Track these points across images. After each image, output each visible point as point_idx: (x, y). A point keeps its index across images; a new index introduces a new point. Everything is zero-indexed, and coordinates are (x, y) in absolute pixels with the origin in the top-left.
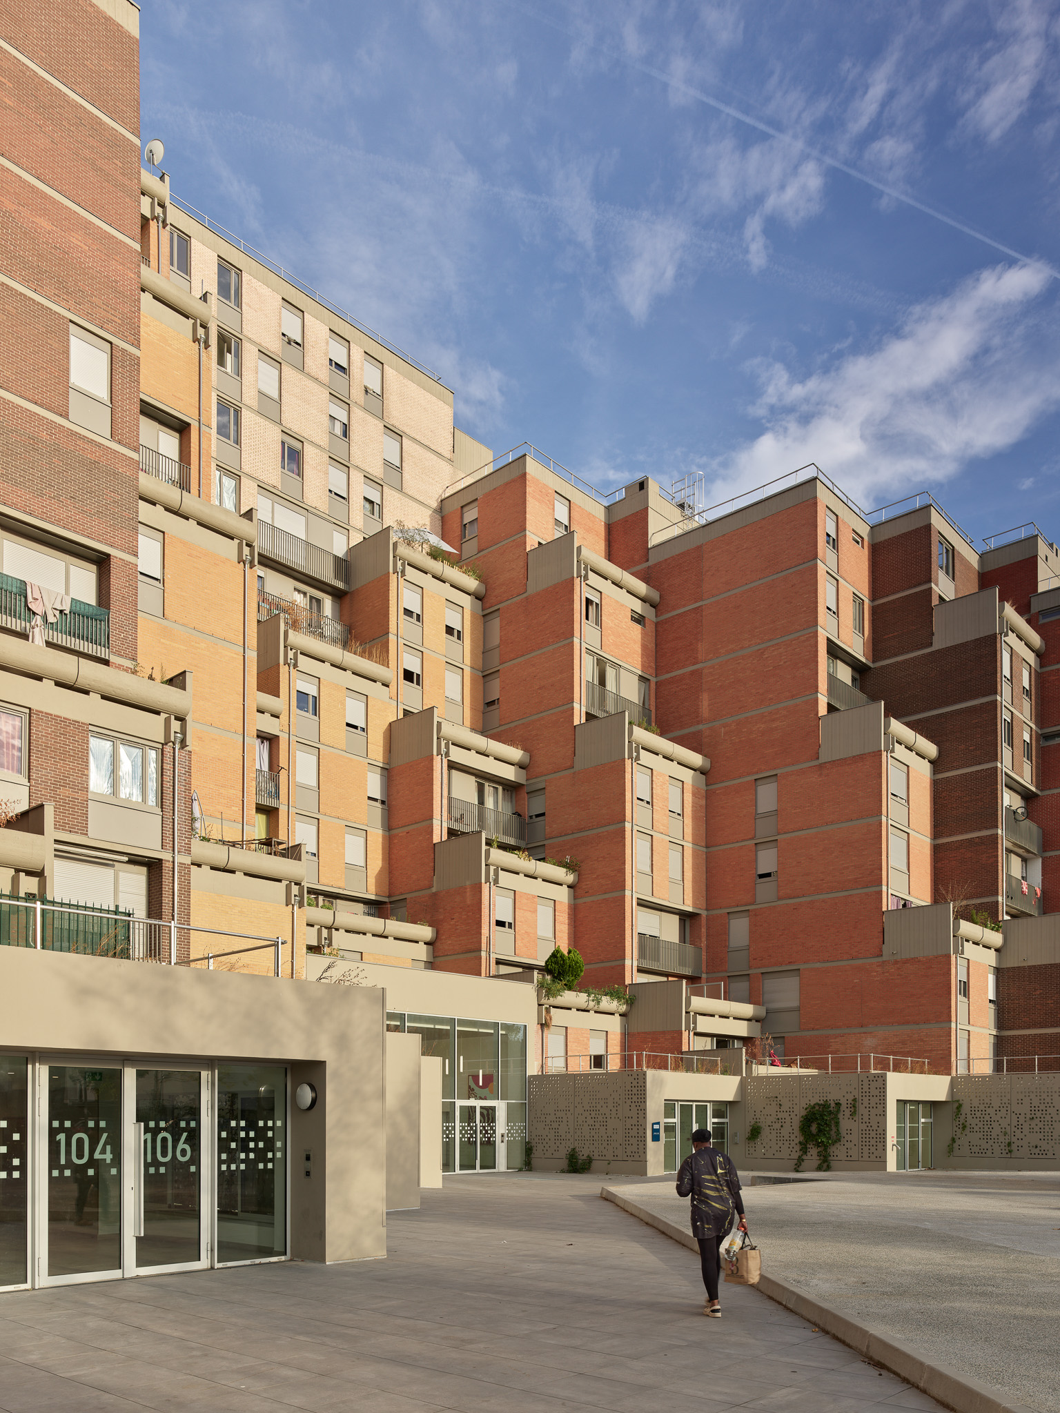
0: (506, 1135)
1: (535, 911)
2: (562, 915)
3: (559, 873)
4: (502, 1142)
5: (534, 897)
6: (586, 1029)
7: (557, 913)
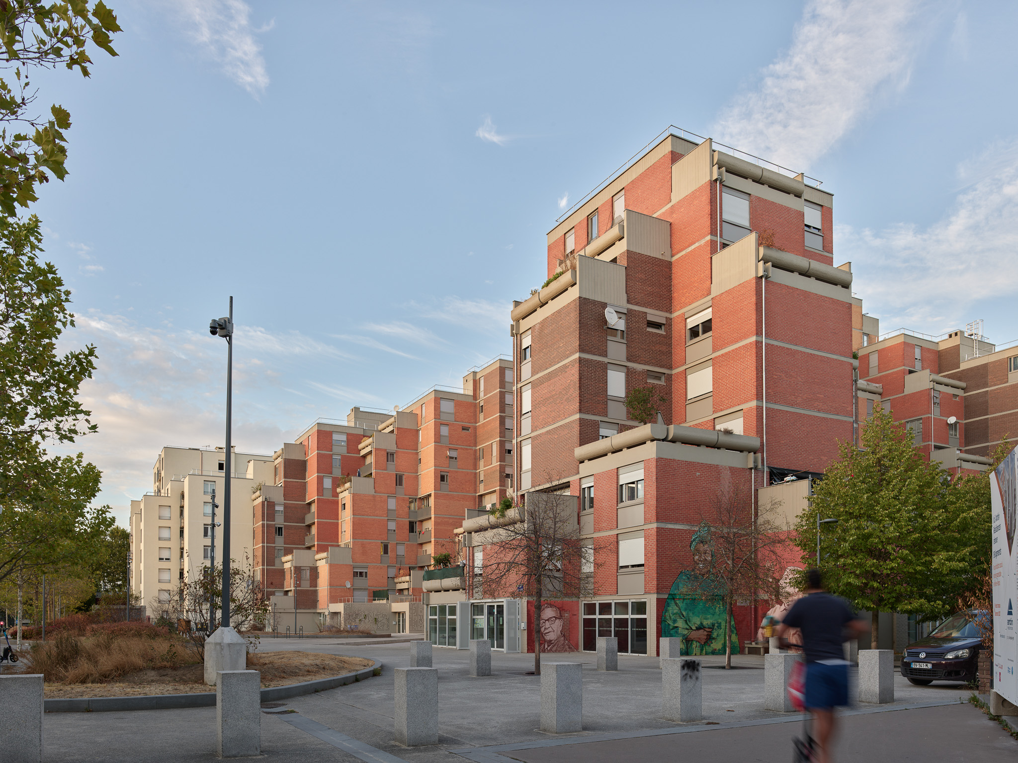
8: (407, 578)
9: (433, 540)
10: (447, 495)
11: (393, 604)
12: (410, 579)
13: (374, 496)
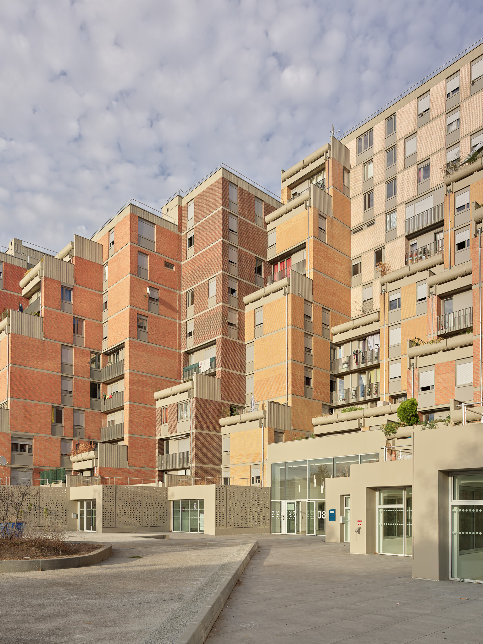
8: (92, 454)
9: (126, 404)
10: (146, 346)
11: (72, 489)
12: (96, 454)
13: (42, 342)
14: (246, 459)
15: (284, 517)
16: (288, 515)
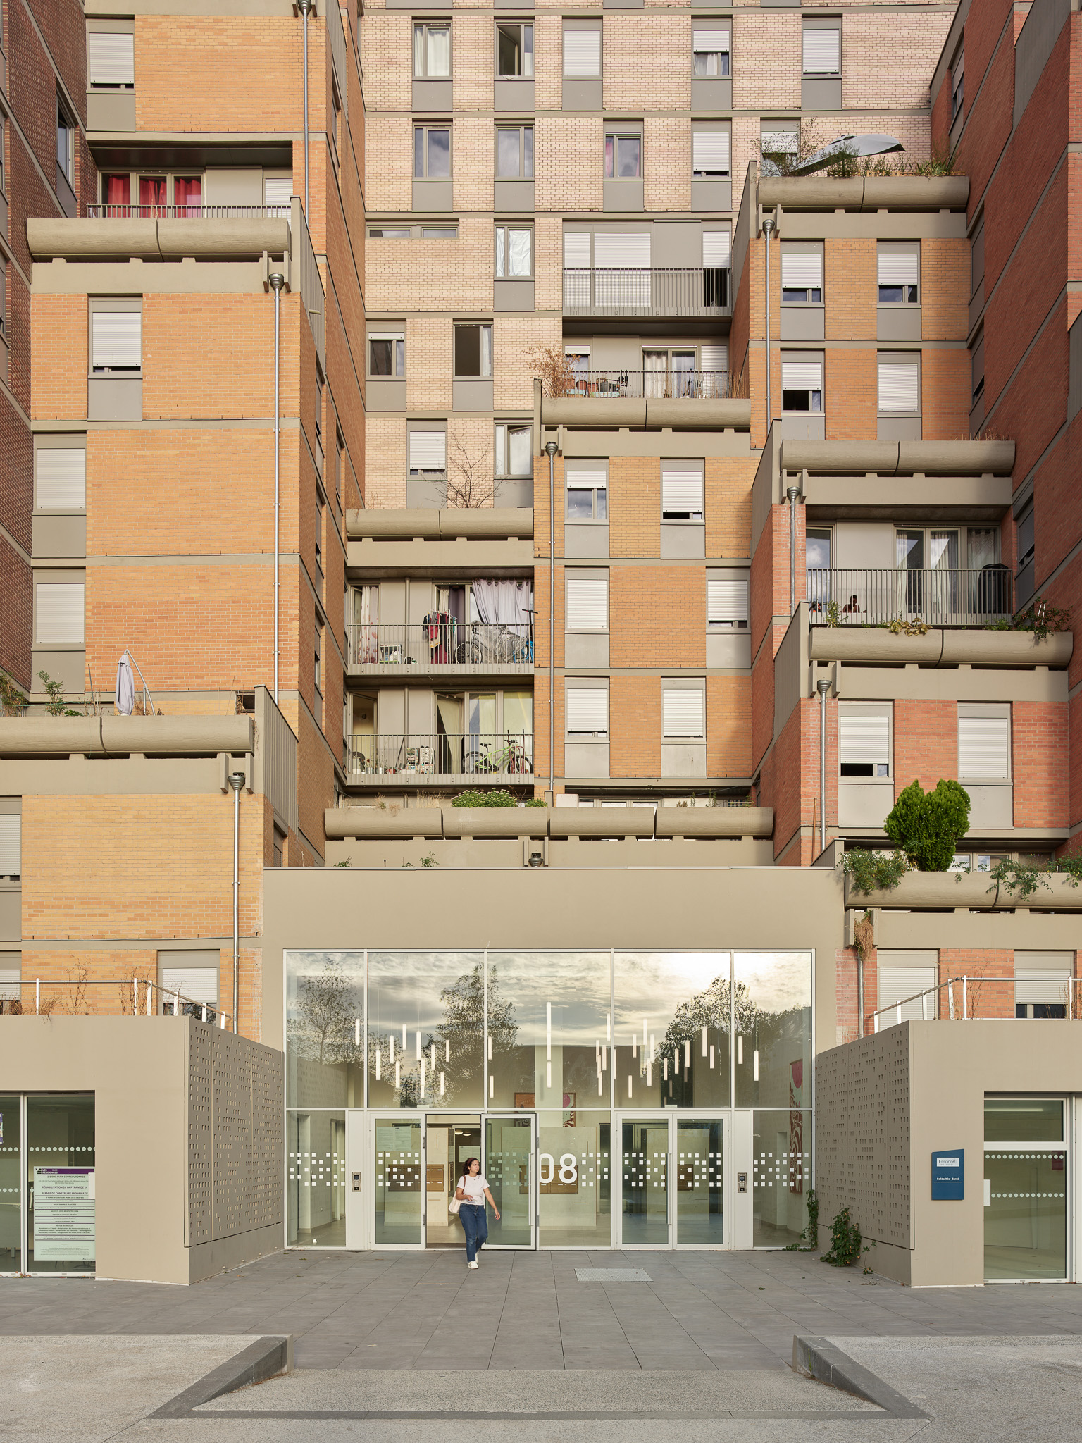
0: (750, 1178)
1: (953, 731)
2: (1032, 728)
3: (1019, 643)
4: (742, 1190)
5: (947, 704)
6: (1003, 951)
7: (1015, 728)
14: (129, 919)
15: (356, 1177)
16: (380, 1169)
